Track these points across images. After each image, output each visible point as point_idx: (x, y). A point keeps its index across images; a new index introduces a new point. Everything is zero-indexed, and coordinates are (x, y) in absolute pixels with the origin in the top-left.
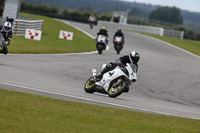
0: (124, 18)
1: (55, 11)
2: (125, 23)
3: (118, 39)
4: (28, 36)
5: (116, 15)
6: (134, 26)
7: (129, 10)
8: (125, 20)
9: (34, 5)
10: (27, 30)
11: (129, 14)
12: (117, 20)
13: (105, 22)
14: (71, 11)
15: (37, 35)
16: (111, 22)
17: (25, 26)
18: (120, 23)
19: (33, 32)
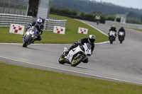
0: (123, 19)
1: (75, 14)
2: (124, 23)
3: (121, 34)
4: (55, 31)
5: (118, 16)
6: (131, 24)
7: (127, 13)
8: (125, 20)
9: (60, 9)
10: (55, 27)
11: (128, 16)
12: (119, 20)
13: (111, 22)
14: (86, 13)
15: (62, 30)
16: (115, 22)
17: (53, 24)
18: (121, 22)
19: (59, 28)
